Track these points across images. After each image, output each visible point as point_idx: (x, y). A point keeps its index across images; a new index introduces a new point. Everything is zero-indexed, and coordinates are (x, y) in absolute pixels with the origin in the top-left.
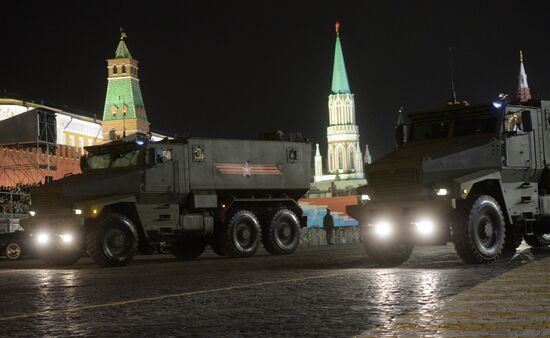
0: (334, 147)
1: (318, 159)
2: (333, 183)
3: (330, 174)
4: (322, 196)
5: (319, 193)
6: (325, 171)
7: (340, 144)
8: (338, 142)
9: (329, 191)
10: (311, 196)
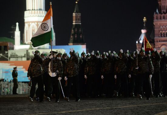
0: (29, 25)
1: (17, 33)
2: (27, 51)
3: (25, 44)
4: (19, 59)
5: (18, 58)
6: (22, 42)
7: (33, 24)
8: (32, 22)
9: (24, 57)
10: (12, 59)
